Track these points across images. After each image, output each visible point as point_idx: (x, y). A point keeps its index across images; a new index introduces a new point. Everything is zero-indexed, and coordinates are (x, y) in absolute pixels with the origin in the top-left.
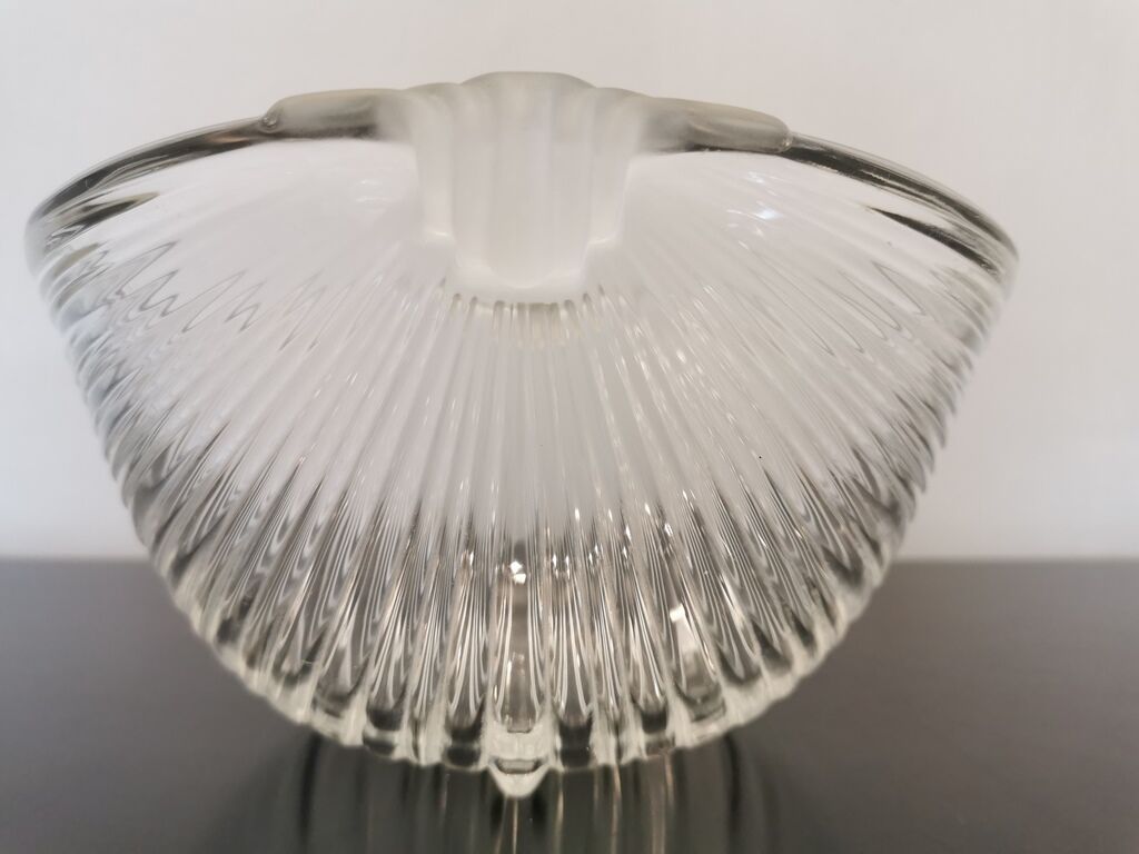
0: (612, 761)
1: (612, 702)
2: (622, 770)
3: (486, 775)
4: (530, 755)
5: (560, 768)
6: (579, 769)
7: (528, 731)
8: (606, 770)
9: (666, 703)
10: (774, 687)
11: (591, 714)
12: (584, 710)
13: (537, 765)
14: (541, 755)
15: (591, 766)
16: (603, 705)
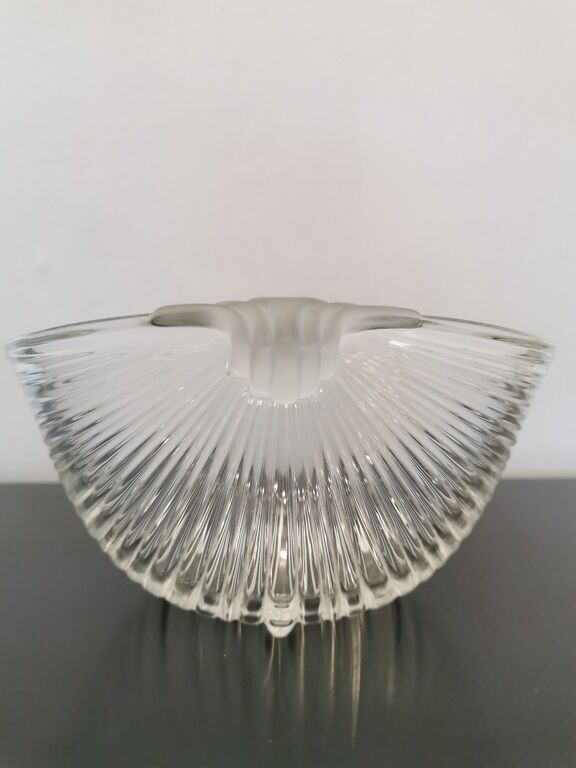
0: (332, 619)
1: (330, 586)
2: (337, 623)
3: (263, 627)
4: (287, 618)
5: (303, 622)
6: (313, 623)
7: (287, 606)
8: (328, 623)
9: (358, 587)
10: (417, 577)
11: (319, 593)
12: (316, 591)
13: (291, 622)
14: (293, 618)
15: (320, 621)
16: (326, 588)
